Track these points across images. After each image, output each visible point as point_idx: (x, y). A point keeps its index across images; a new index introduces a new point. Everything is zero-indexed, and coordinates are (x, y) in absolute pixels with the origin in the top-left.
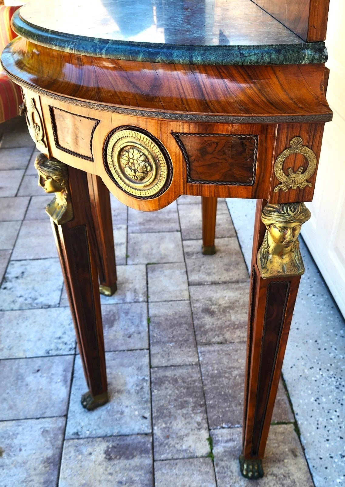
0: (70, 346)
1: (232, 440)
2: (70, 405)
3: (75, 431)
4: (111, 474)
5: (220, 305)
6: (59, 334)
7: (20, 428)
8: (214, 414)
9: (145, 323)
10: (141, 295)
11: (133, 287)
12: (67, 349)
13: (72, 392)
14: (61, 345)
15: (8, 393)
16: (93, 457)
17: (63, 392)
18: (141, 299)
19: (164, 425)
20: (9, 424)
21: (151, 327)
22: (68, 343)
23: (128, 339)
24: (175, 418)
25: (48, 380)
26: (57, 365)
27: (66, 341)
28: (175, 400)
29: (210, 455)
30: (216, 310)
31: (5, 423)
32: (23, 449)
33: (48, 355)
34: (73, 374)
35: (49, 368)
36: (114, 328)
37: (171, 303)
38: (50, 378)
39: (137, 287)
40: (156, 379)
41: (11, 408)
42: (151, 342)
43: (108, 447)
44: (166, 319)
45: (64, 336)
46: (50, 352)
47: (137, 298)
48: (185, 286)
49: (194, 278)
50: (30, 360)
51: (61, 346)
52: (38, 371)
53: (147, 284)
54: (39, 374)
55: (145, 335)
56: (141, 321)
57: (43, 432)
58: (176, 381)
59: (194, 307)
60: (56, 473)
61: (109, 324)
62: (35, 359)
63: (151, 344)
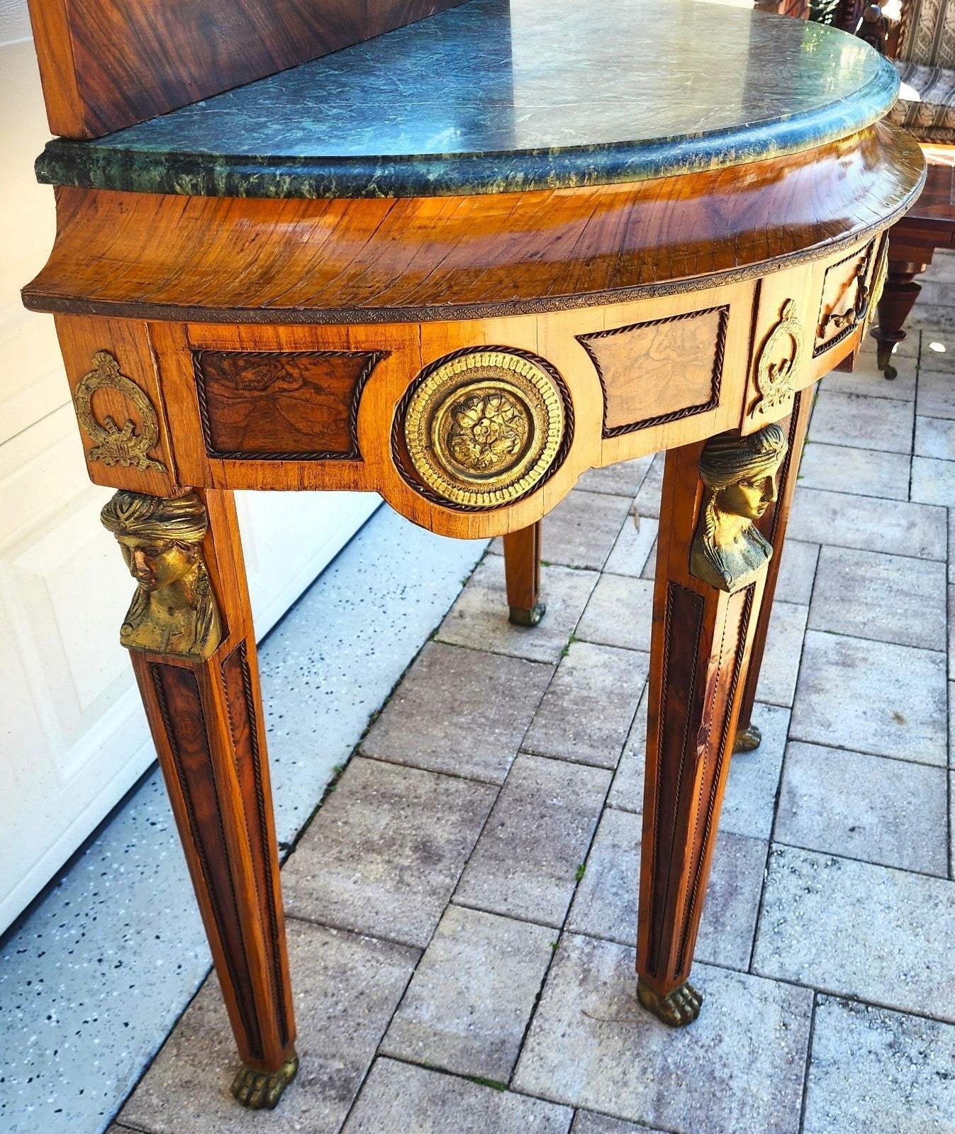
0: (782, 861)
1: (534, 645)
2: (782, 752)
3: (772, 714)
5: (389, 862)
6: (811, 900)
7: (871, 741)
8: (540, 677)
9: (592, 868)
10: (575, 955)
11: (587, 993)
12: (789, 856)
13: (778, 771)
14: (804, 872)
15: (909, 803)
17: (795, 775)
18: (578, 940)
19: (625, 685)
20: (893, 753)
21: (583, 854)
22: (787, 871)
24: (603, 689)
25: (828, 806)
26: (811, 830)
27: (793, 877)
28: (592, 710)
29: (573, 639)
30: (408, 852)
31: (901, 755)
32: (860, 713)
33: (836, 859)
34: (777, 804)
35: (827, 827)
37: (502, 908)
38: (823, 807)
39: (575, 990)
40: (613, 748)
41: (899, 777)
42: (596, 819)
44: (537, 863)
45: (800, 892)
46: (829, 863)
47: (587, 950)
48: (438, 950)
49: (393, 972)
50: (875, 859)
51: (806, 869)
52: (852, 830)
53: (539, 997)
54: (850, 823)
55: (604, 840)
56: (600, 875)
57: (830, 725)
58: (577, 736)
59: (452, 877)
60: (803, 675)
62: (866, 858)
63: (598, 815)
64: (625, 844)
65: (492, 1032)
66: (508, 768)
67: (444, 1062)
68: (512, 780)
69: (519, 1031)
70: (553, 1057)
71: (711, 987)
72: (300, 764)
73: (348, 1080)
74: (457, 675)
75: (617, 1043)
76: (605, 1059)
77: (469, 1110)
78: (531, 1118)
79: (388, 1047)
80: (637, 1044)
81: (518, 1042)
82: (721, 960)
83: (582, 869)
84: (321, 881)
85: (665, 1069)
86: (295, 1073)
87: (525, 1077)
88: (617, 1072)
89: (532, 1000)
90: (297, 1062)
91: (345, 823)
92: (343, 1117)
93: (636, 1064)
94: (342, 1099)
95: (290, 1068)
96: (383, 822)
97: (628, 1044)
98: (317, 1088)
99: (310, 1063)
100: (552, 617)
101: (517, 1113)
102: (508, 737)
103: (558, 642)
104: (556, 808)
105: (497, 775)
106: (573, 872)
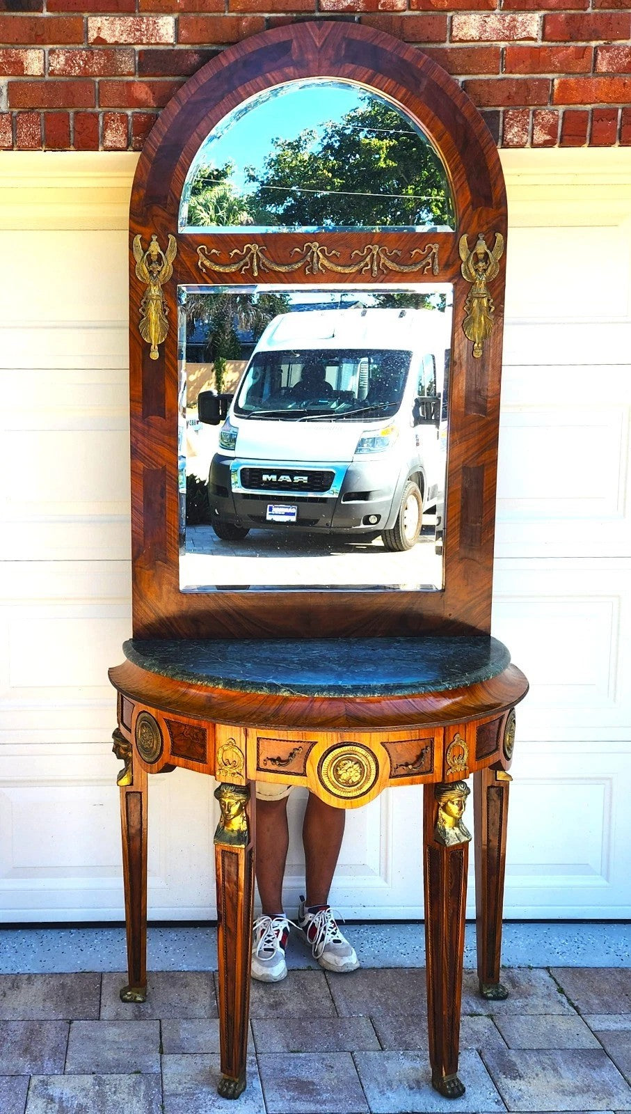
1: (468, 1003)
3: (494, 1103)
4: (537, 1075)
16: (523, 1088)
21: (309, 1050)
23: (336, 1069)
29: (490, 1016)
36: (316, 1081)
40: (400, 1046)
42: (338, 1050)
43: (506, 1078)
55: (325, 1055)
58: (400, 1033)
61: (307, 1085)
63: (342, 1050)
64: (326, 1062)
65: (186, 1044)
66: (354, 1015)
67: (164, 1036)
68: (345, 1019)
69: (192, 1051)
70: (183, 1062)
71: (249, 1101)
73: (144, 1016)
75: (200, 1078)
76: (190, 1077)
77: (146, 1047)
78: (150, 1063)
79: (163, 1021)
81: (186, 1052)
83: (298, 1052)
86: (140, 1002)
87: (167, 1058)
88: (184, 1080)
90: (144, 1001)
92: (128, 1019)
93: (192, 1085)
94: (136, 1016)
95: (139, 998)
98: (136, 1009)
99: (147, 1005)
100: (504, 1004)
101: (151, 1059)
102: (377, 1010)
103: (480, 1010)
104: (336, 1036)
105: (345, 1013)
106: (296, 1049)
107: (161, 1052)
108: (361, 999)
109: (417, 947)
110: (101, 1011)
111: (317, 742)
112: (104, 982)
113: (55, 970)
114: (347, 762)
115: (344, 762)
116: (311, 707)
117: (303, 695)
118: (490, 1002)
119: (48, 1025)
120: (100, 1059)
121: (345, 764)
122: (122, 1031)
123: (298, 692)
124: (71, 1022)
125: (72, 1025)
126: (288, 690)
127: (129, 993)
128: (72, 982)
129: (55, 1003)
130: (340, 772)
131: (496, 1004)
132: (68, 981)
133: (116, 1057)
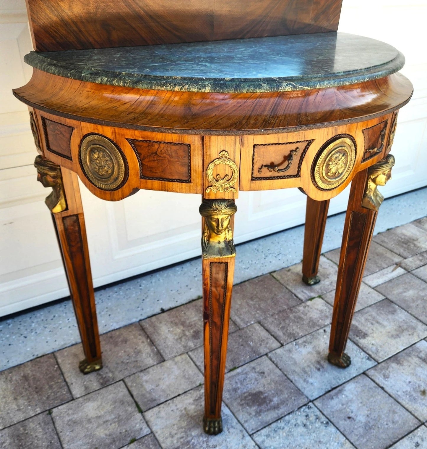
0: (307, 410)
1: (302, 292)
2: (354, 375)
3: (367, 361)
4: (372, 330)
5: (183, 331)
6: (302, 429)
7: (399, 393)
8: (292, 303)
9: (239, 370)
11: (193, 404)
12: (312, 410)
13: (345, 381)
14: (311, 419)
15: (387, 424)
16: (373, 342)
17: (350, 387)
19: (320, 321)
20: (404, 403)
21: (241, 364)
22: (304, 414)
23: (266, 373)
24: (310, 318)
25: (350, 404)
26: (332, 407)
27: (304, 418)
28: (298, 322)
29: (320, 297)
30: (192, 331)
31: (406, 406)
32: (408, 381)
33: (329, 422)
34: (330, 391)
35: (340, 411)
36: (261, 389)
38: (347, 403)
39: (191, 401)
40: (290, 338)
41: (394, 412)
42: (257, 357)
43: (360, 338)
45: (300, 423)
46: (325, 422)
48: (167, 364)
49: (150, 361)
50: (346, 433)
51: (312, 418)
52: (349, 418)
53: (179, 395)
54: (351, 415)
55: (253, 364)
56: (239, 374)
57: (387, 378)
58: (283, 328)
59: (195, 346)
60: (399, 355)
61: (259, 396)
62: (342, 430)
63: (260, 356)
64: (257, 370)
65: (155, 395)
66: (248, 324)
67: (135, 394)
68: (245, 329)
69: (163, 400)
70: (163, 414)
71: (232, 430)
72: (192, 290)
73: (108, 381)
74: (265, 288)
75: (184, 424)
76: (176, 426)
77: (126, 411)
78: (138, 425)
79: (126, 380)
80: (190, 429)
81: (159, 403)
82: (246, 425)
83: (235, 368)
84: (161, 325)
85: (188, 442)
86: (99, 370)
87: (149, 415)
88: (174, 432)
89: (177, 394)
90: (101, 368)
91: (185, 313)
92: (97, 389)
93: (183, 434)
94: (102, 384)
95: (97, 367)
96: (195, 319)
97: (187, 427)
98: (99, 377)
99: (105, 370)
100: (320, 286)
101: (136, 422)
102: (259, 315)
103: (313, 295)
104: (249, 345)
105: (242, 325)
106: (231, 367)
107: (141, 411)
108: (244, 310)
109: (250, 262)
110: (72, 390)
111: (314, 140)
112: (60, 361)
113: (11, 365)
114: (338, 155)
115: (335, 156)
116: (307, 102)
117: (306, 88)
118: (313, 287)
119: (31, 424)
120: (95, 441)
121: (336, 158)
122: (99, 403)
123: (301, 85)
124: (50, 412)
125: (54, 414)
126: (290, 84)
127: (89, 367)
128: (32, 371)
129: (26, 398)
130: (331, 167)
131: (317, 287)
132: (28, 371)
133: (107, 432)
